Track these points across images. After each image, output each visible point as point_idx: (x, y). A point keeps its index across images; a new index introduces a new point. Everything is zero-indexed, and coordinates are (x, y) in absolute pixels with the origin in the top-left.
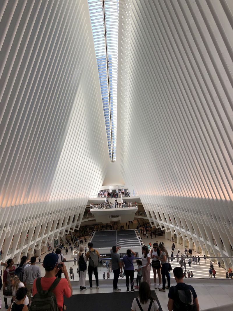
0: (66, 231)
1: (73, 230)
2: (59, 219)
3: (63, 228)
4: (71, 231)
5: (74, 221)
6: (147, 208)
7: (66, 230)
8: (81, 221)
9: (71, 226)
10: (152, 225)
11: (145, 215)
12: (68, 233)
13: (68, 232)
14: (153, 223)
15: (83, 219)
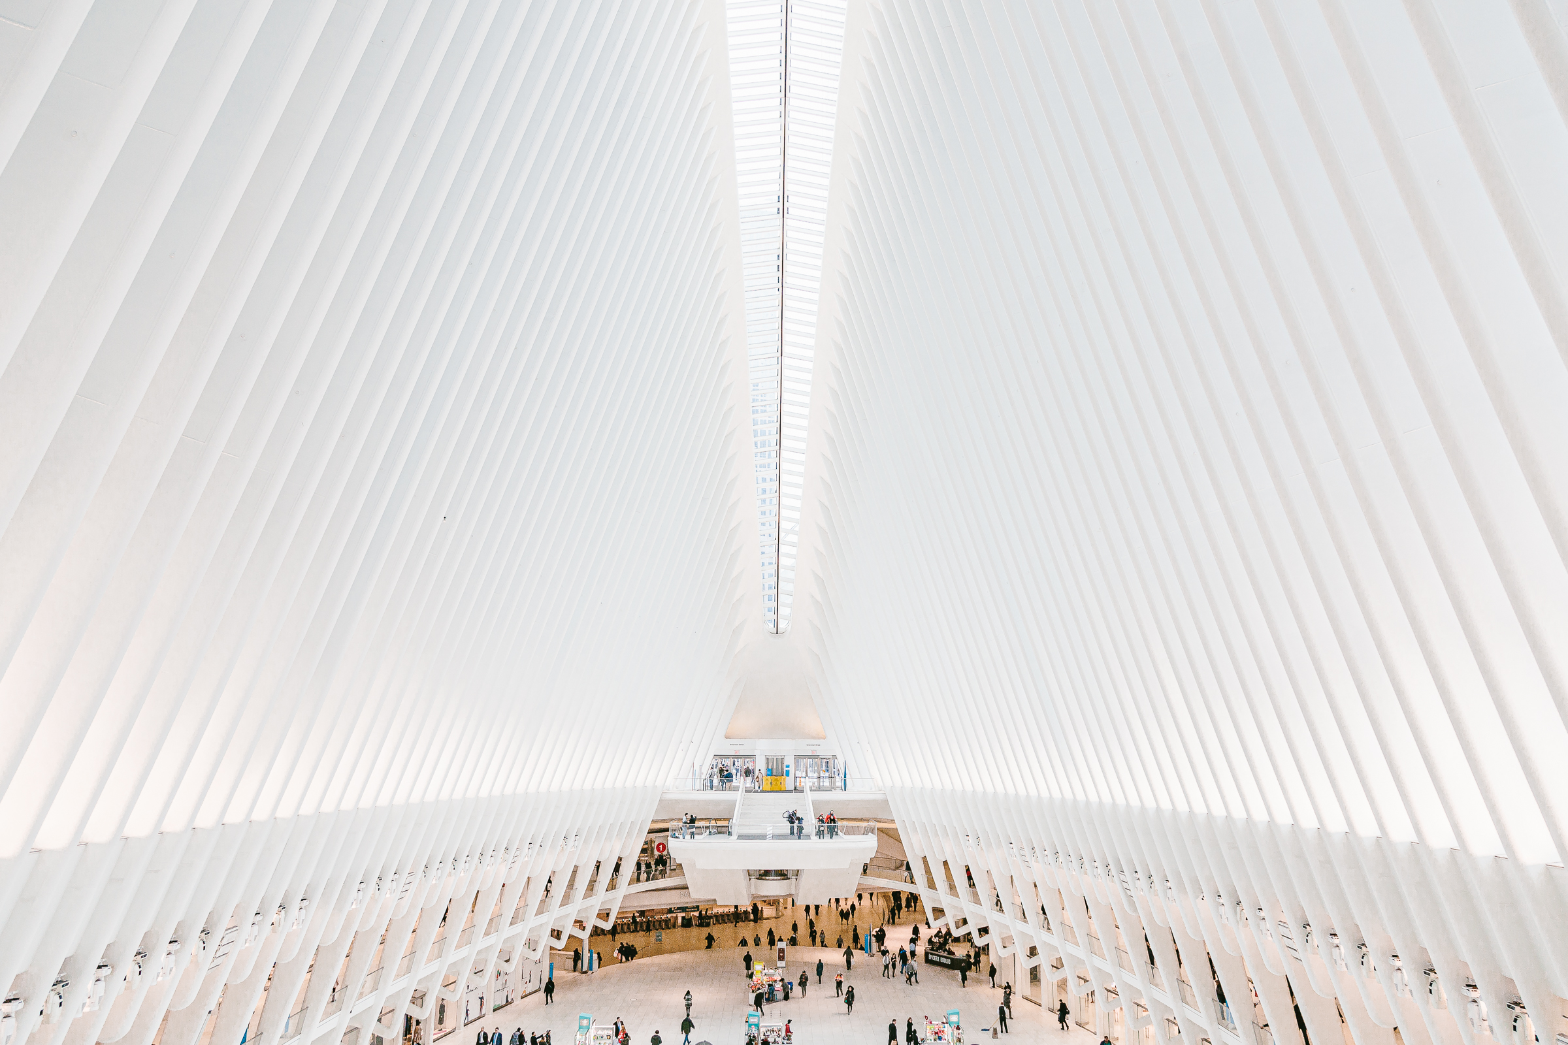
0: (556, 934)
3: (543, 919)
4: (578, 933)
5: (590, 891)
6: (914, 844)
8: (623, 892)
9: (580, 912)
10: (936, 919)
12: (561, 944)
14: (939, 912)
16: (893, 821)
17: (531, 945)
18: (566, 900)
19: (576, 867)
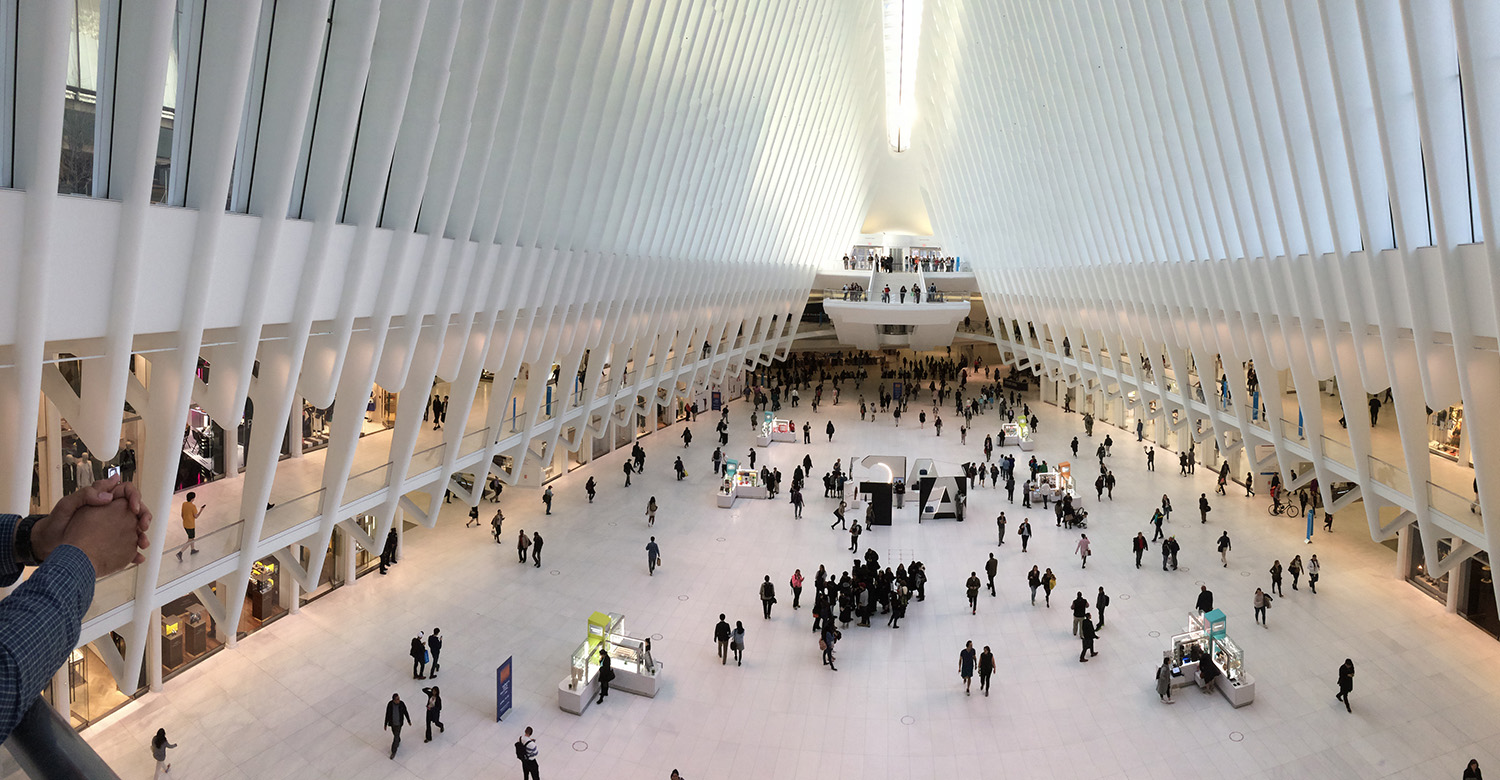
0: (749, 362)
1: (767, 360)
2: (728, 324)
3: (739, 351)
4: (763, 363)
5: (770, 335)
6: (993, 311)
7: (747, 360)
8: (793, 336)
9: (764, 348)
10: (1007, 360)
11: (989, 331)
12: (752, 369)
13: (755, 365)
14: (1009, 355)
15: (798, 332)
16: (979, 294)
17: (733, 368)
18: (754, 340)
19: (760, 319)
